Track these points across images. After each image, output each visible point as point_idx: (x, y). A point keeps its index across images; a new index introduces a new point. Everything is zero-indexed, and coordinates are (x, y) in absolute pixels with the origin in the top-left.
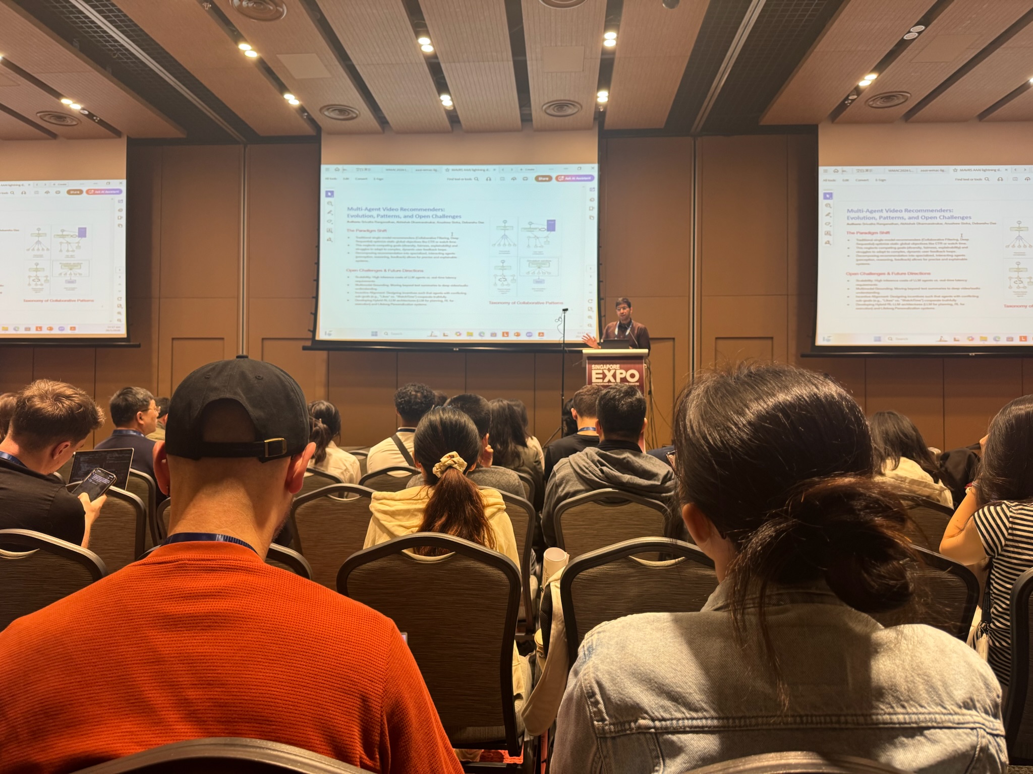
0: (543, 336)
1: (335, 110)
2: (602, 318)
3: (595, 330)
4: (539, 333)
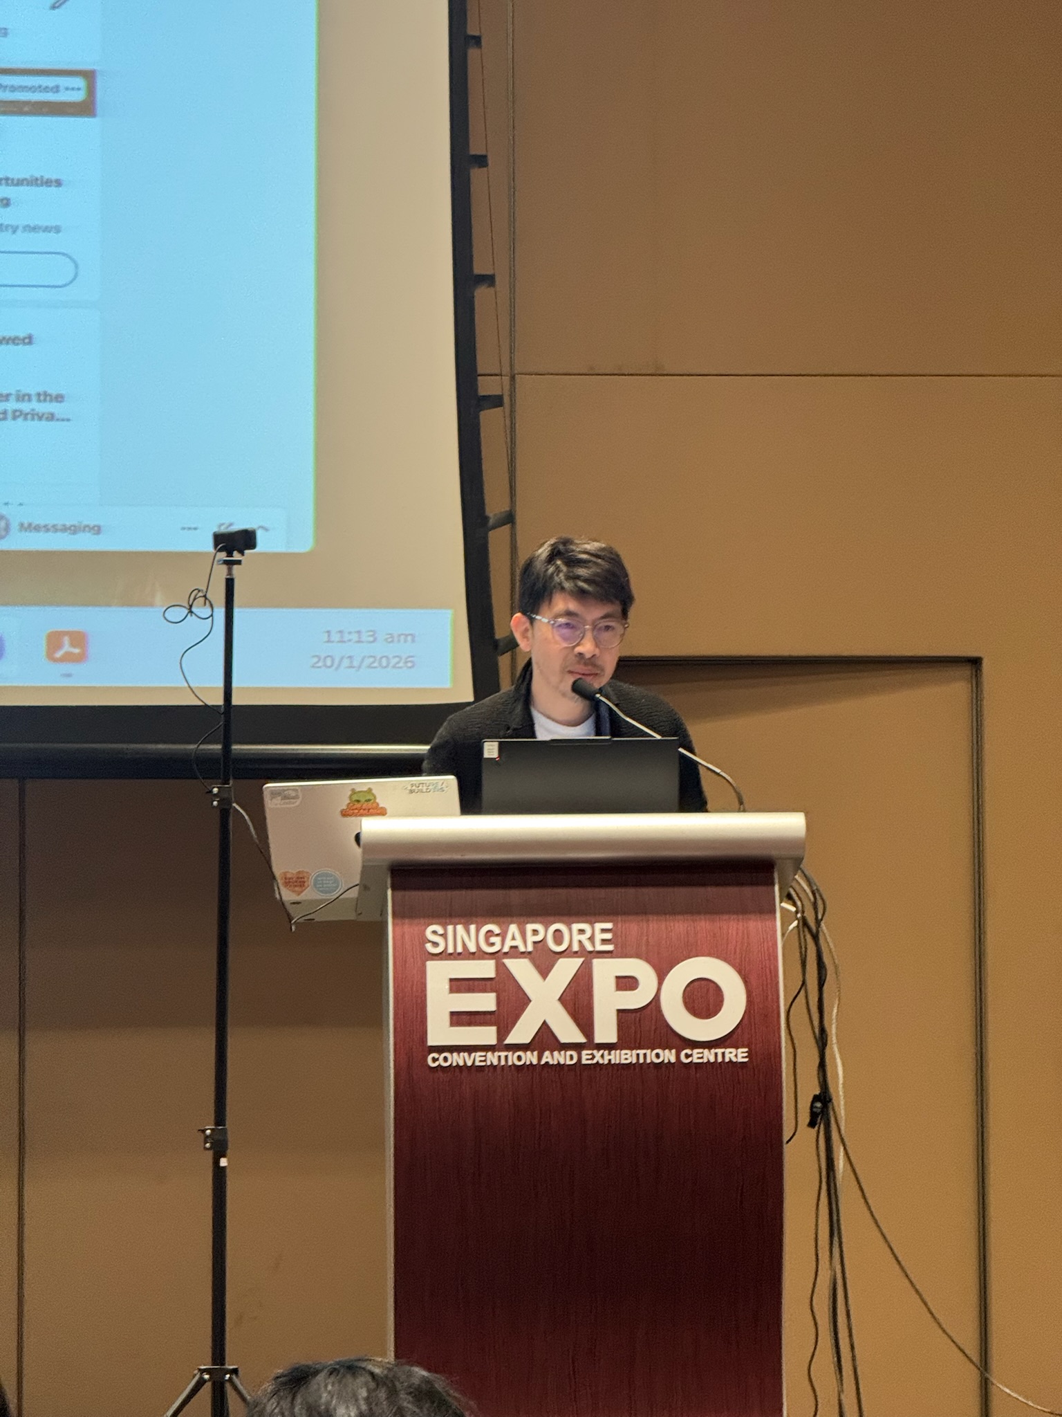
0: (81, 658)
2: (491, 534)
3: (448, 614)
4: (54, 641)
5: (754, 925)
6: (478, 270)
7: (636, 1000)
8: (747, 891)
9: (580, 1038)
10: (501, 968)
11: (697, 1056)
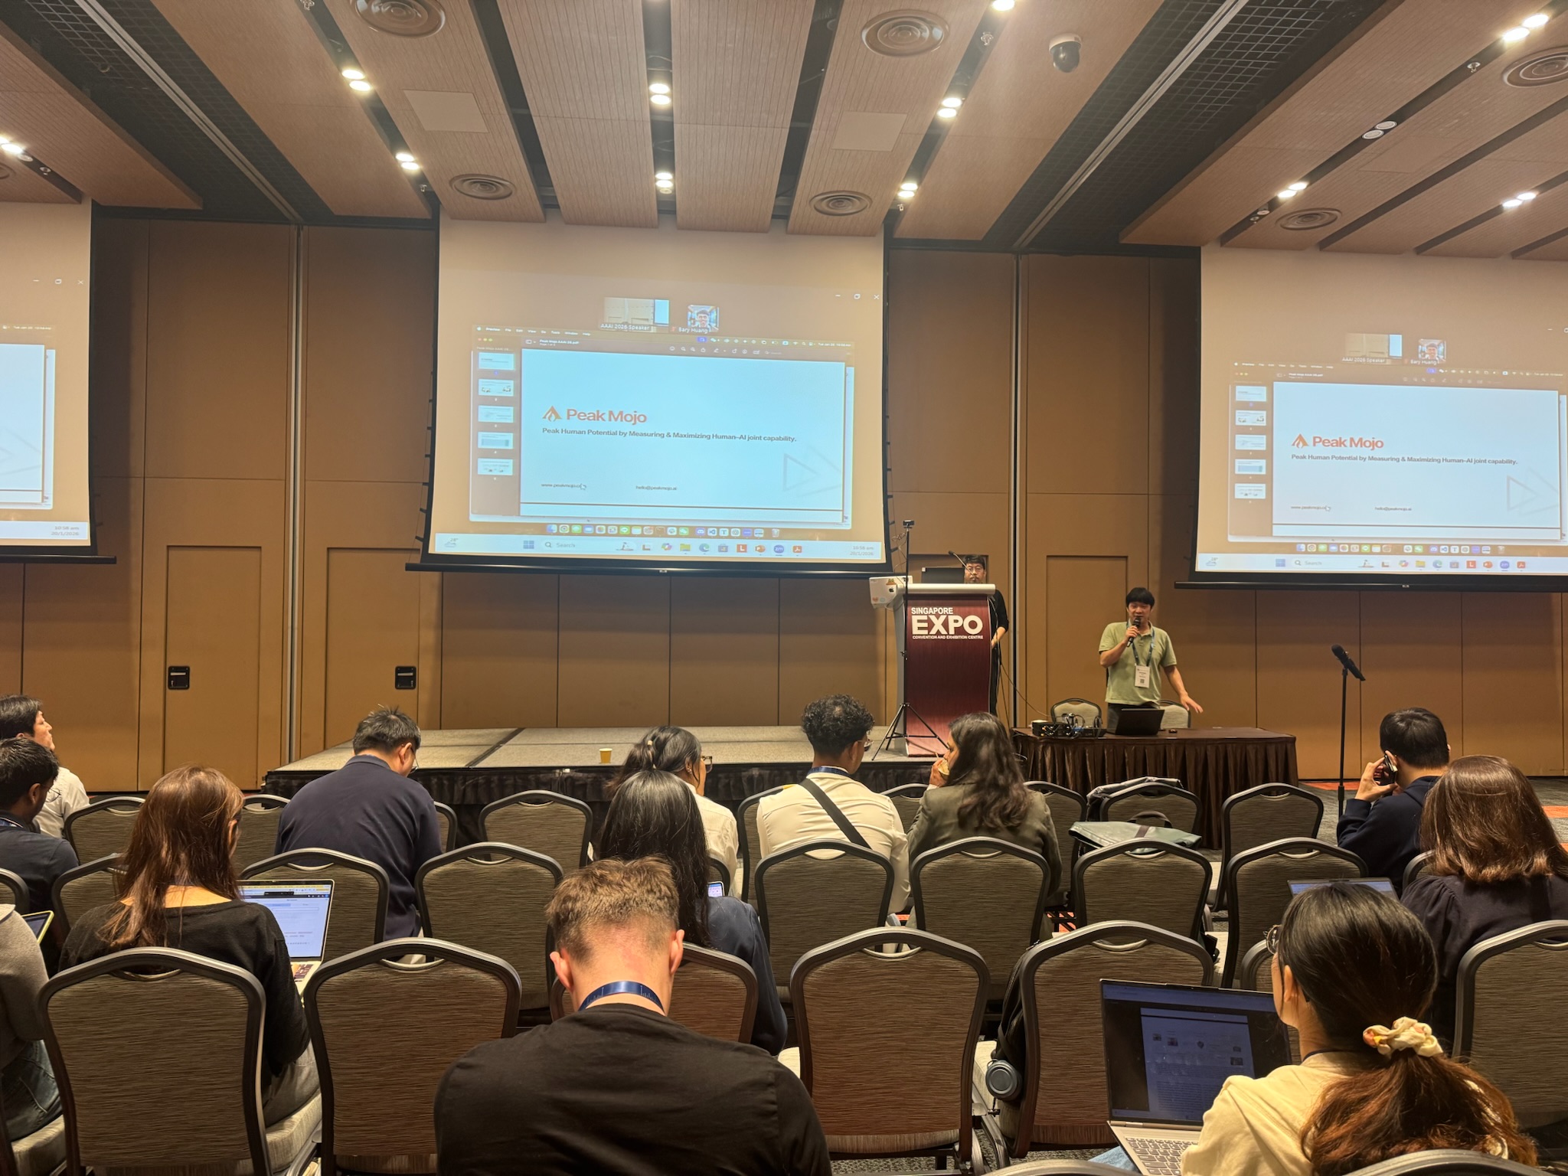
0: (800, 552)
1: (475, 182)
2: (890, 526)
3: (880, 543)
4: (795, 548)
5: (984, 609)
6: (889, 467)
7: (958, 625)
8: (981, 601)
9: (946, 633)
10: (928, 617)
11: (972, 637)
